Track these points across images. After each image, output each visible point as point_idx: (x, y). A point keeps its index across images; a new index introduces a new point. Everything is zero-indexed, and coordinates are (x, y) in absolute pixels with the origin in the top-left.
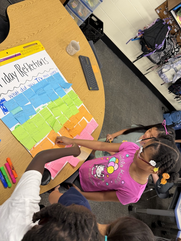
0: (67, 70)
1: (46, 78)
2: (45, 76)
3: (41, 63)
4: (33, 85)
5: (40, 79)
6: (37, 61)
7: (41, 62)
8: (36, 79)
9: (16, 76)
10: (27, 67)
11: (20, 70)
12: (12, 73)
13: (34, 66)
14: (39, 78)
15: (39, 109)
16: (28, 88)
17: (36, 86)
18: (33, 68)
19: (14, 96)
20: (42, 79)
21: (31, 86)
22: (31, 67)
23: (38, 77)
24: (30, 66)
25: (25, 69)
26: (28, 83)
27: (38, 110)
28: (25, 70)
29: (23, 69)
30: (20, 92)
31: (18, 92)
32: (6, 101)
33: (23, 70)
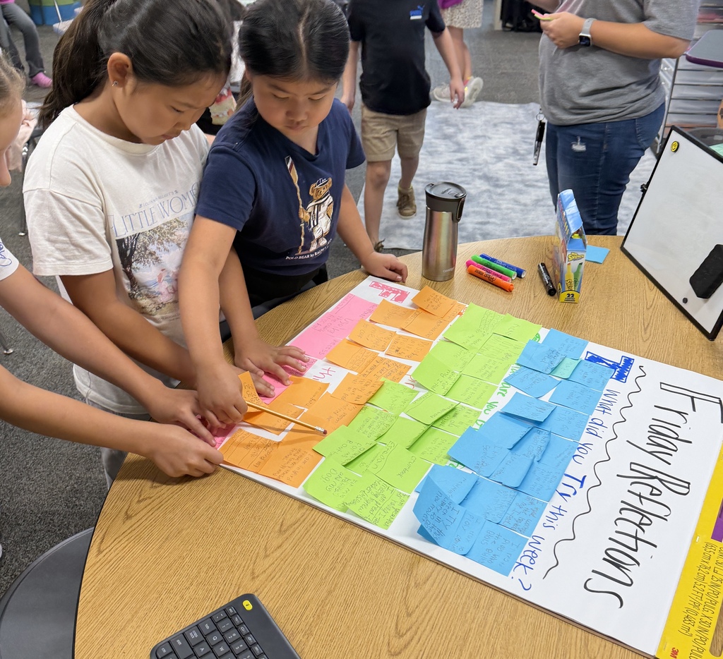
0: (465, 640)
1: (549, 508)
2: (557, 511)
3: (618, 564)
4: (577, 453)
5: (570, 491)
6: (639, 564)
7: (618, 567)
8: (582, 482)
9: (651, 453)
10: (647, 506)
11: (661, 480)
12: (671, 455)
13: (632, 529)
14: (575, 493)
15: (504, 395)
16: (585, 438)
17: (563, 456)
18: (626, 514)
19: (603, 397)
20: (562, 494)
21: (580, 446)
22: (636, 518)
23: (582, 492)
24: (643, 516)
25: (651, 494)
26: (597, 452)
27: (505, 390)
28: (645, 491)
29: (655, 492)
30: (597, 414)
31: (604, 412)
32: (611, 378)
33: (653, 487)
